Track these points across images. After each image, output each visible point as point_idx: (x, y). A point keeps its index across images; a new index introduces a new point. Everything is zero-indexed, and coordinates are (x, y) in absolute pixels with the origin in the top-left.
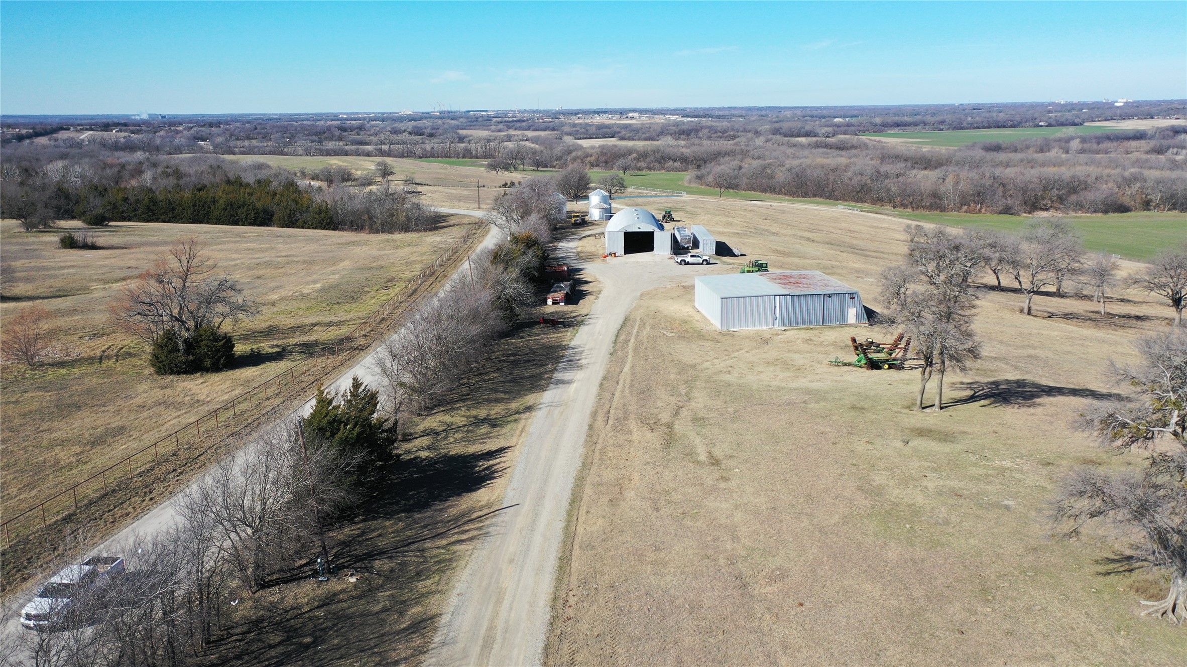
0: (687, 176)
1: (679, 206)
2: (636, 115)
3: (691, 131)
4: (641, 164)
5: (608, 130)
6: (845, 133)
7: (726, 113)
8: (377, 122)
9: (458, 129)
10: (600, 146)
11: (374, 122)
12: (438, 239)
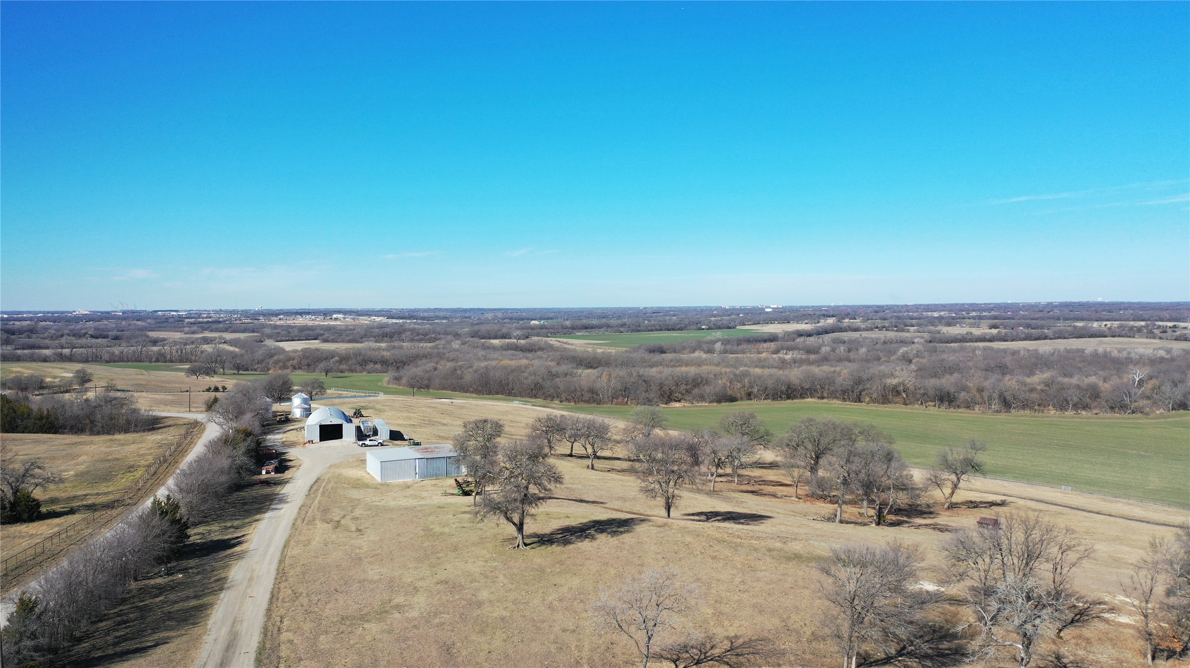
0: (386, 378)
1: (371, 405)
2: (340, 316)
3: (394, 333)
4: (343, 367)
5: (311, 332)
6: (538, 335)
7: (432, 314)
8: (48, 323)
9: (146, 330)
10: (302, 350)
11: (44, 323)
12: (159, 437)
